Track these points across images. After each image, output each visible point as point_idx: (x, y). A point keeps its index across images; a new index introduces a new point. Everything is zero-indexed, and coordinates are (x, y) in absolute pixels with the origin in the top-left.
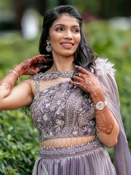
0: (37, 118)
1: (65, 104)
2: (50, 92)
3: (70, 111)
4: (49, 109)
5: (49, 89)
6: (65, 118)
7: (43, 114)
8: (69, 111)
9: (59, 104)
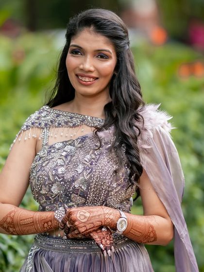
0: (41, 187)
1: (89, 173)
2: (66, 149)
3: (98, 185)
4: (63, 177)
5: (65, 143)
6: (87, 194)
7: (52, 184)
8: (95, 184)
9: (80, 171)
